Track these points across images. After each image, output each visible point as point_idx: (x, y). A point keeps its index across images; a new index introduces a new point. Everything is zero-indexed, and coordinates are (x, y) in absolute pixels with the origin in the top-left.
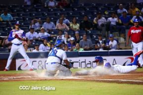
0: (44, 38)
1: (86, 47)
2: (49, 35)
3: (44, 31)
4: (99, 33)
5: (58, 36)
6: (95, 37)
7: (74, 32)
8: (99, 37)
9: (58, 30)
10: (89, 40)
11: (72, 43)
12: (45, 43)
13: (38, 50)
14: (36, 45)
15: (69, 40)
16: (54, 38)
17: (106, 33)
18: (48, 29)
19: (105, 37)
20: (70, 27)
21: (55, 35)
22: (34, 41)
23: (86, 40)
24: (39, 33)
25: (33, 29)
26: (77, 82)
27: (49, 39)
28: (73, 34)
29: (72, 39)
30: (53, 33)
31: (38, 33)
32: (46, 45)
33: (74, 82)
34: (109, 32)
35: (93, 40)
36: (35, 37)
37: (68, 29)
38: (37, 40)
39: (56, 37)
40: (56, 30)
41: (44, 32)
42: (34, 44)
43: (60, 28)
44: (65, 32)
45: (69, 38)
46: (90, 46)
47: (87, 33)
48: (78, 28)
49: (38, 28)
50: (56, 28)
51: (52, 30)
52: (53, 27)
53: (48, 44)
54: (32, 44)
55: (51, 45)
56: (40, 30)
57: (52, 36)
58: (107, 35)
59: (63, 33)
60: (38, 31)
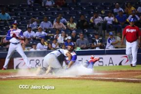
0: (42, 37)
1: (82, 46)
4: (95, 32)
5: (55, 36)
6: (92, 36)
7: (71, 31)
9: (56, 29)
13: (35, 49)
16: (52, 37)
17: (103, 32)
18: (45, 29)
20: (67, 27)
23: (83, 39)
24: (37, 32)
26: (74, 81)
27: (46, 38)
28: (70, 33)
29: (69, 38)
30: (50, 32)
32: (43, 44)
33: (71, 80)
34: (106, 31)
35: (90, 39)
36: (33, 36)
37: (65, 28)
40: (54, 29)
41: (41, 31)
42: (31, 43)
43: (57, 27)
44: (62, 31)
45: (66, 37)
47: (84, 32)
48: (75, 27)
49: (35, 27)
50: (53, 27)
51: (50, 29)
52: (50, 26)
53: (45, 43)
54: (29, 43)
57: (49, 35)
58: (103, 34)
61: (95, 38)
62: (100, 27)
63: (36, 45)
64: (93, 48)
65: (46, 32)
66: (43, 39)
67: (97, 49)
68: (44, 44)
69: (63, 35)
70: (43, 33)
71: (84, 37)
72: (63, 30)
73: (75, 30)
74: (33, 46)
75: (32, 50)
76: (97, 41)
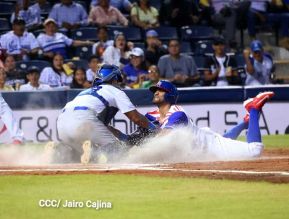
0: (55, 51)
1: (177, 76)
2: (70, 41)
3: (54, 29)
4: (216, 34)
5: (96, 45)
6: (204, 46)
7: (143, 32)
8: (214, 47)
9: (97, 25)
10: (187, 56)
11: (136, 63)
12: (56, 63)
13: (36, 84)
14: (32, 71)
15: (128, 55)
16: (85, 49)
17: (238, 33)
18: (65, 25)
19: (233, 45)
20: (129, 18)
21: (88, 42)
22: (25, 57)
23: (177, 56)
24: (41, 36)
25: (22, 22)
26: (151, 181)
27: (68, 52)
28: (139, 37)
29: (138, 52)
30: (79, 34)
31: (36, 35)
32: (59, 71)
33: (142, 179)
34: (246, 32)
35: (198, 54)
36: (28, 47)
37: (126, 22)
38: (33, 56)
39: (90, 47)
40: (91, 25)
41: (53, 33)
42: (23, 66)
43: (100, 20)
44: (116, 32)
45: (127, 49)
46: (189, 72)
47: (181, 34)
48: (154, 21)
49: (36, 21)
50: (90, 20)
51: (78, 27)
52: (81, 18)
53: (65, 66)
54: (18, 66)
55: (74, 69)
56: (42, 27)
57: (78, 42)
58: (238, 40)
59: (110, 35)
60: (36, 30)
61: (213, 51)
62: (230, 21)
63: (38, 72)
64: (208, 83)
65: (69, 34)
66: (58, 57)
67: (222, 85)
68: (63, 70)
69: (118, 43)
70: (59, 37)
71: (182, 51)
72: (119, 30)
73: (154, 27)
74: (30, 77)
75: (27, 88)
76: (221, 60)
